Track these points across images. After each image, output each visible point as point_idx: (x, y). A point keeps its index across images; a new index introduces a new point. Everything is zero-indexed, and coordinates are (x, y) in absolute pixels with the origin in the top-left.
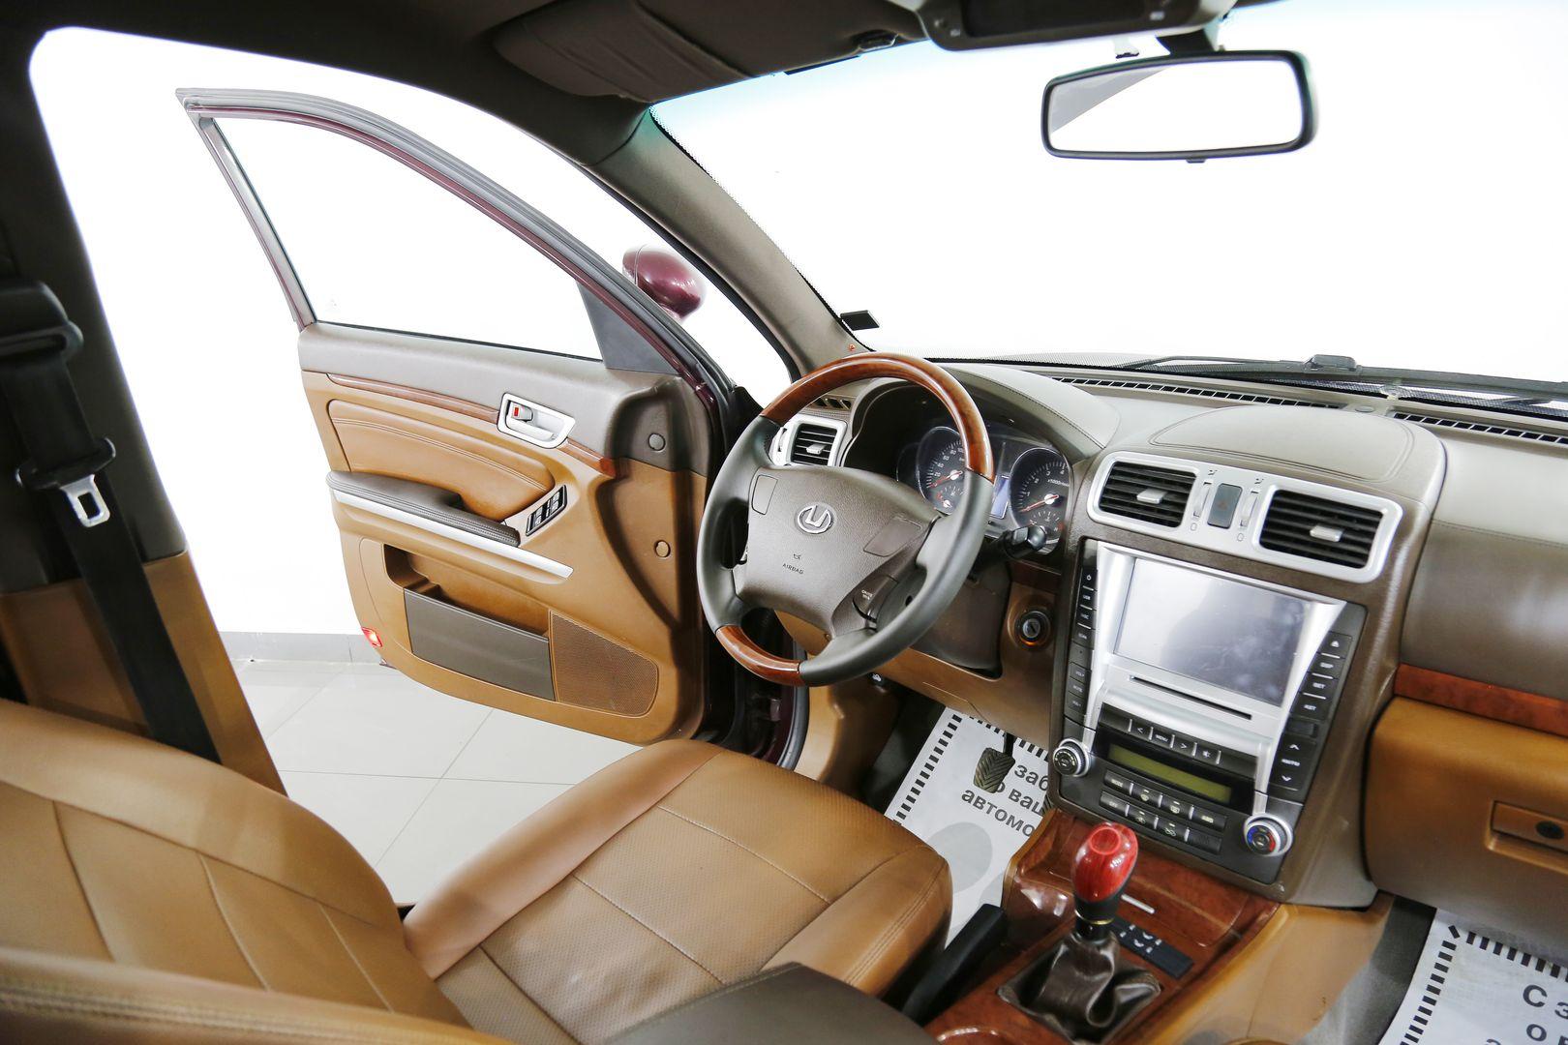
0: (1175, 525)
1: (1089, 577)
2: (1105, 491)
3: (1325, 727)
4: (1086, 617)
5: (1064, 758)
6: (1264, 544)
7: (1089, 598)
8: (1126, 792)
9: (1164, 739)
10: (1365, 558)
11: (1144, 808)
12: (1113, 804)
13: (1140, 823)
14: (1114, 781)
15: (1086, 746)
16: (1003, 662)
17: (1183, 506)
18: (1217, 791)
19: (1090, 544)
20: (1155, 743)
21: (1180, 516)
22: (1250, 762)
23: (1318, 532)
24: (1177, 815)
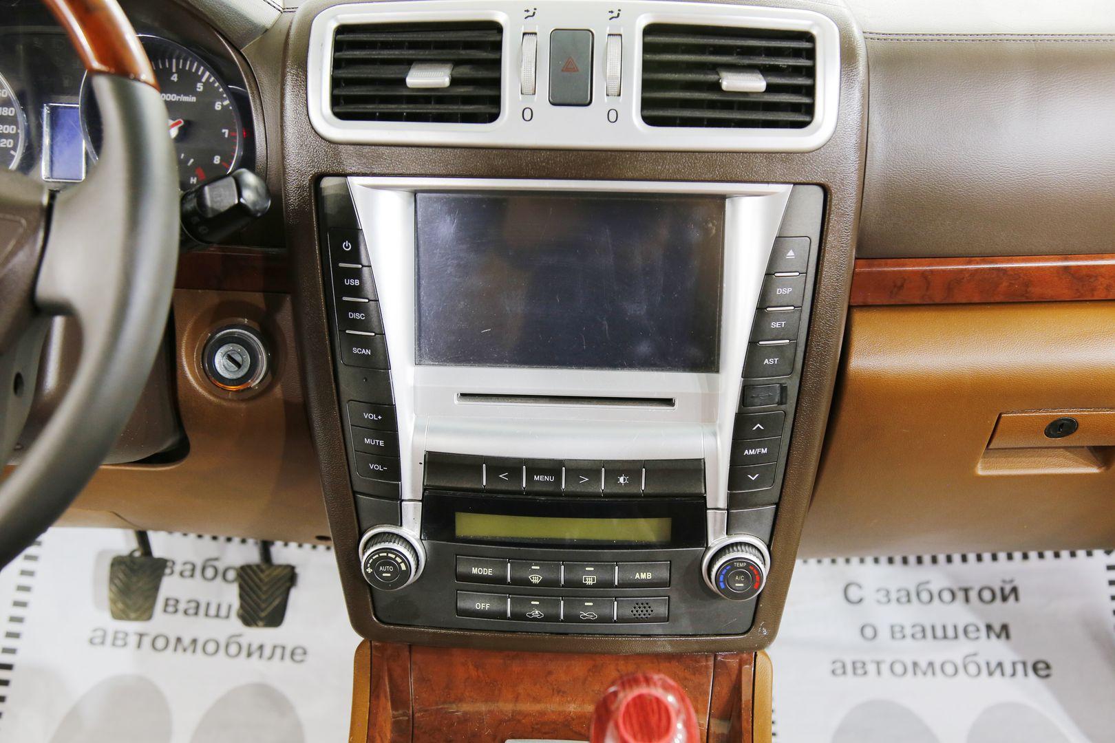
0: (493, 117)
1: (347, 246)
2: (336, 82)
3: (793, 385)
4: (358, 316)
5: (384, 564)
6: (650, 121)
7: (357, 282)
8: (501, 580)
9: (547, 478)
10: (809, 110)
11: (535, 595)
12: (482, 605)
13: (535, 619)
14: (475, 571)
15: (411, 528)
16: (189, 434)
17: (496, 83)
18: (646, 529)
19: (329, 184)
20: (537, 488)
21: (496, 101)
22: (694, 469)
23: (733, 82)
24: (593, 586)
